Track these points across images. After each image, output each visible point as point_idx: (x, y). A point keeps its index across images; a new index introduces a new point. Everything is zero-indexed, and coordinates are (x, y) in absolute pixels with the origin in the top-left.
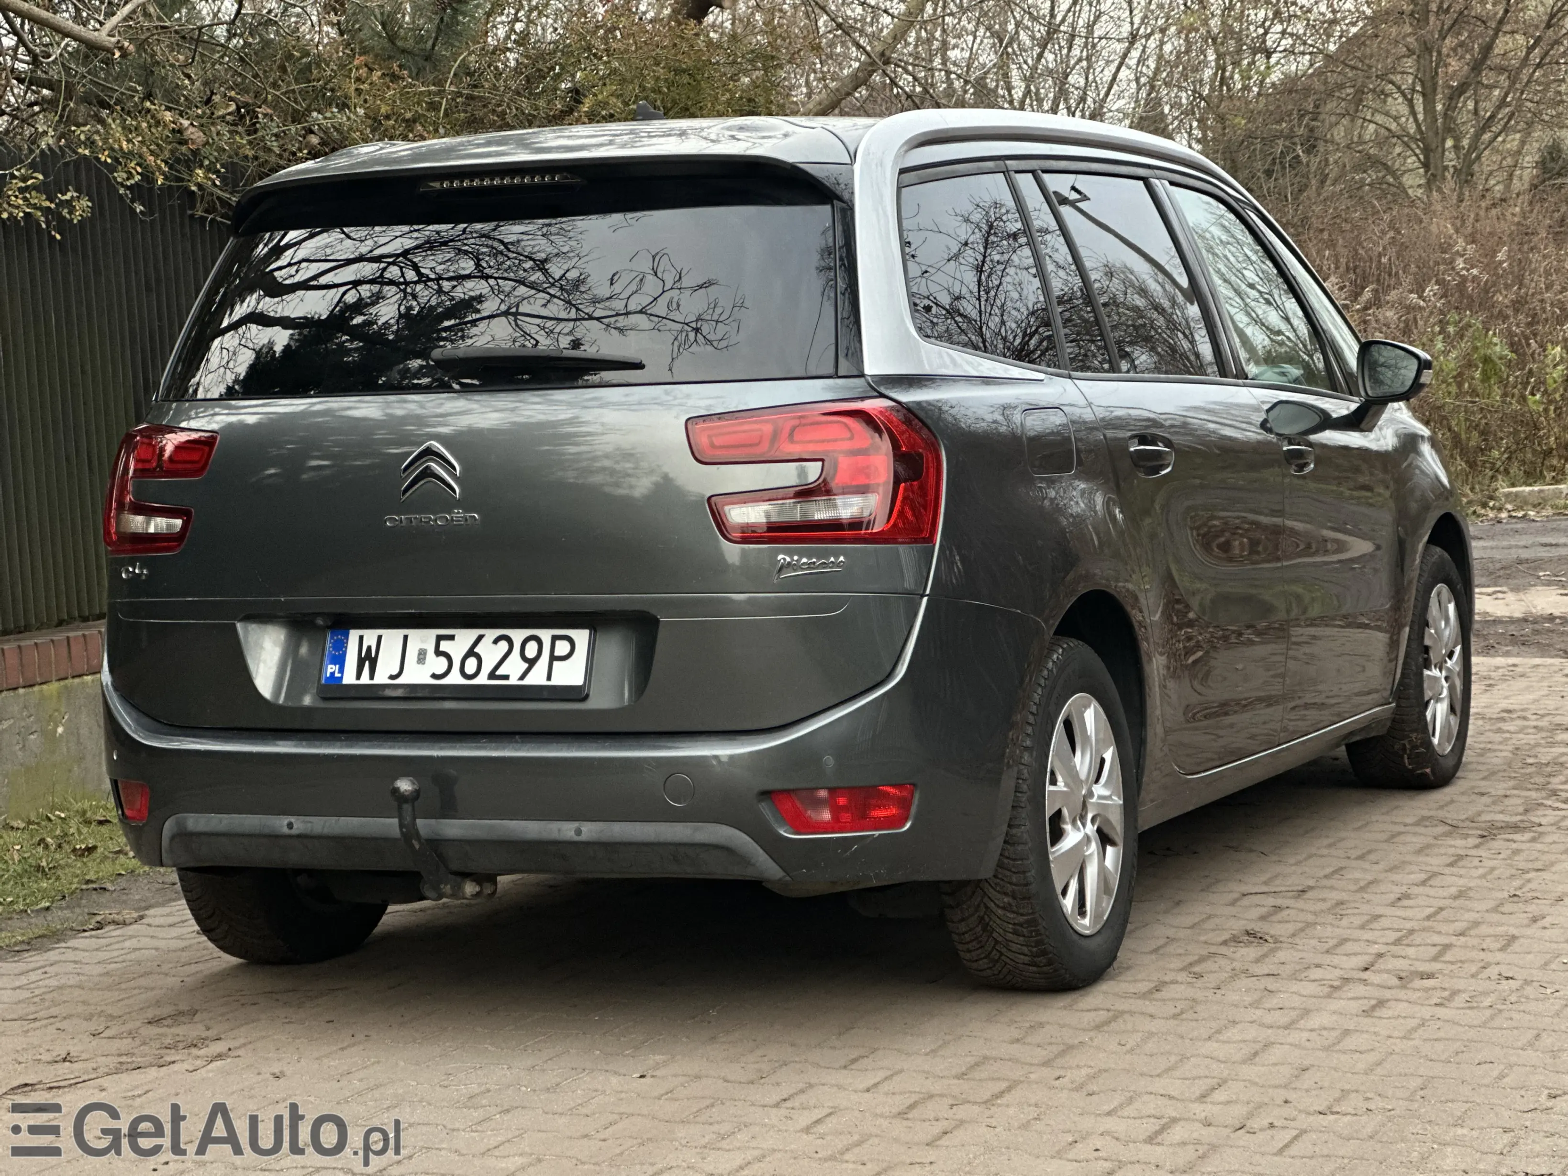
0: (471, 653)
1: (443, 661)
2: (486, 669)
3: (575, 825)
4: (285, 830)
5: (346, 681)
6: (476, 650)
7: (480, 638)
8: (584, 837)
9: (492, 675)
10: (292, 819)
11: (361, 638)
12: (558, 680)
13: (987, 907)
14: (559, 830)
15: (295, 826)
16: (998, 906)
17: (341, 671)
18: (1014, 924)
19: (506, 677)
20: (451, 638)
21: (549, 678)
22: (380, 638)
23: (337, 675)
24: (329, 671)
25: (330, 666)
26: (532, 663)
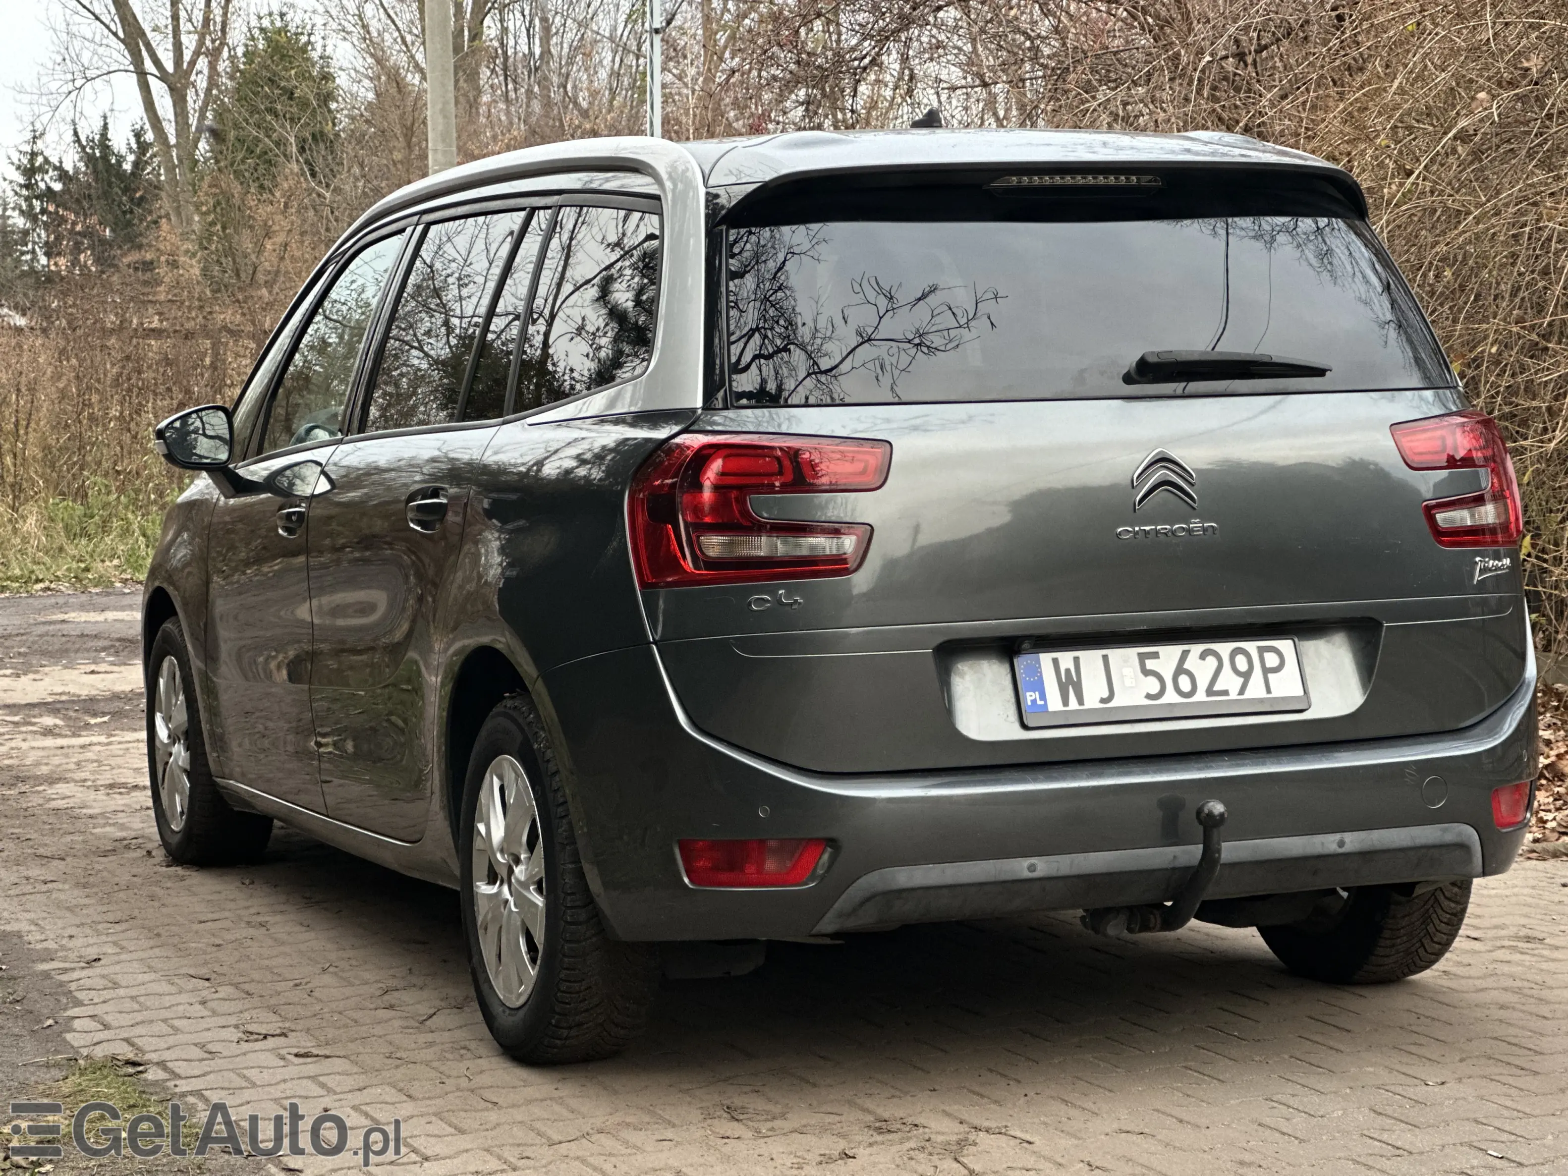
0: (1180, 670)
1: (1152, 680)
2: (1202, 685)
3: (1337, 837)
4: (1027, 874)
5: (1051, 708)
6: (1186, 666)
7: (1185, 654)
8: (1348, 848)
9: (1210, 692)
10: (1033, 860)
11: (1055, 662)
12: (1278, 692)
13: (1436, 900)
14: (1323, 844)
15: (1038, 868)
16: (1446, 898)
17: (1043, 697)
18: (1452, 914)
19: (1226, 693)
20: (1156, 655)
21: (1269, 691)
22: (1076, 660)
23: (1040, 702)
24: (1029, 699)
25: (1028, 694)
26: (1246, 676)
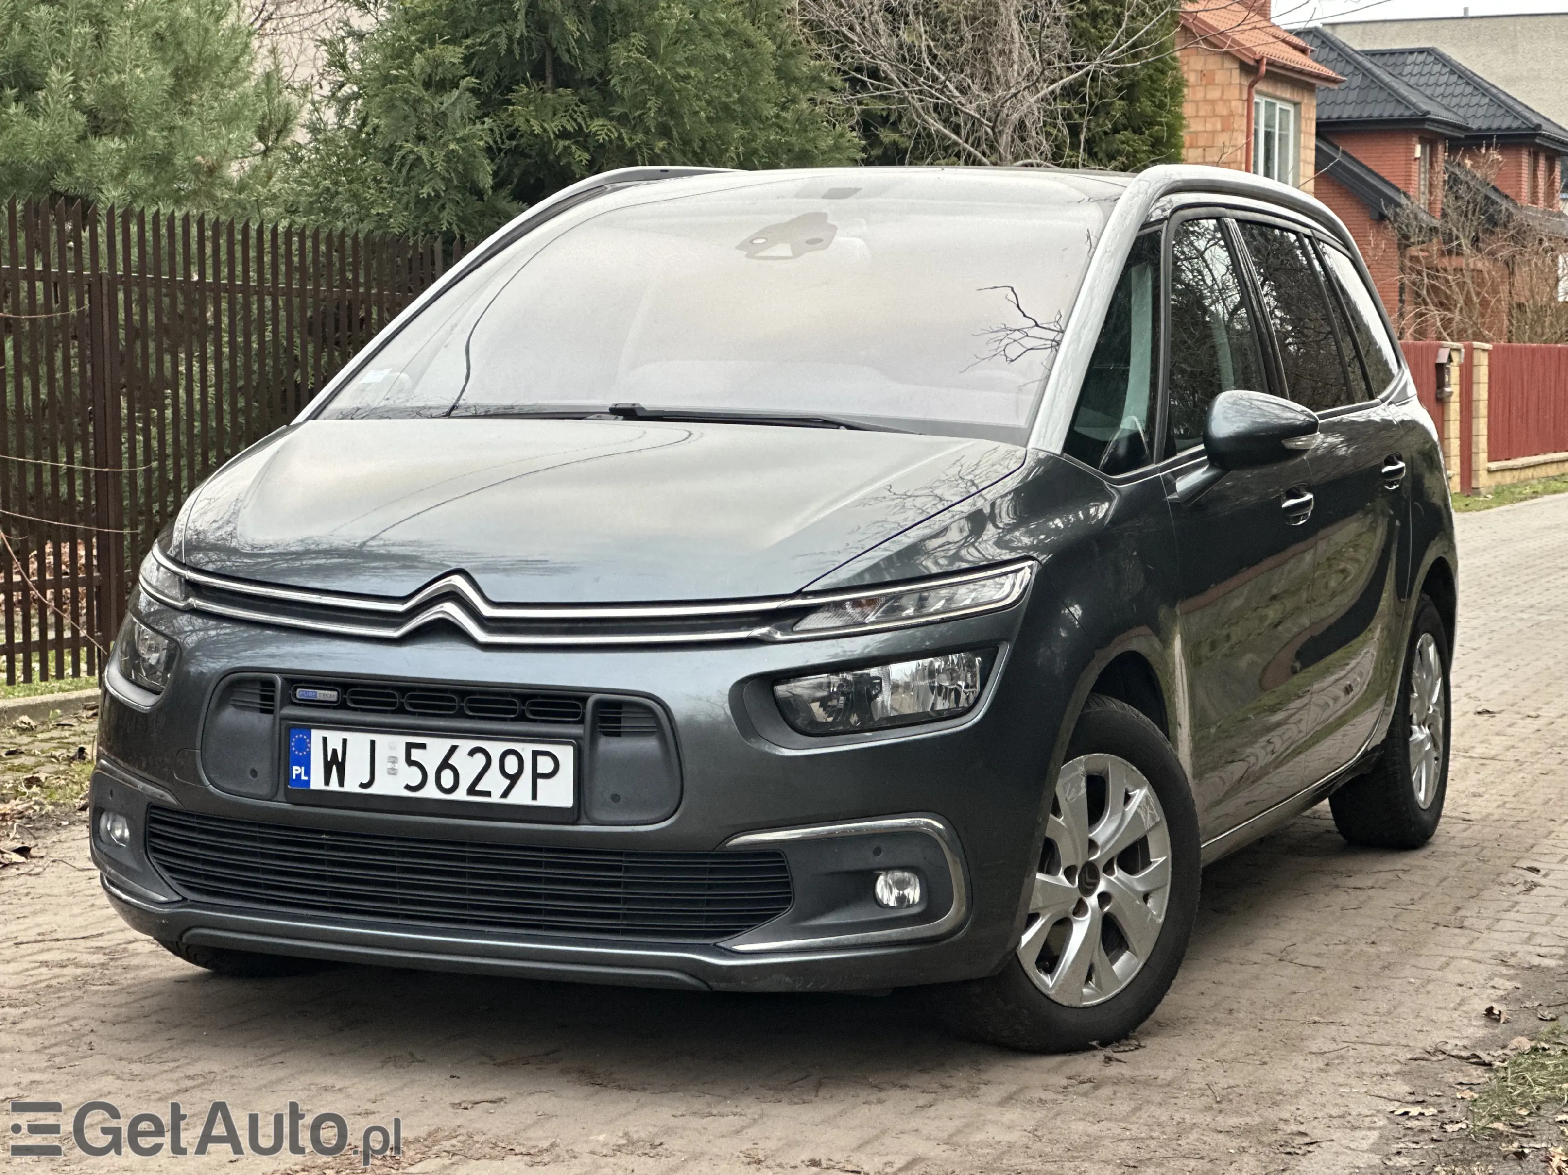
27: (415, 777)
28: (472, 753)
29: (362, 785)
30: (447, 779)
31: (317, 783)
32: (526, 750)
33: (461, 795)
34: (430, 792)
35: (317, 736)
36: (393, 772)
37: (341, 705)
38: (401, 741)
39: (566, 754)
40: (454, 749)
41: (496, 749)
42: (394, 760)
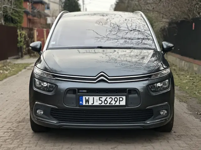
27: (101, 102)
28: (110, 98)
29: (92, 104)
30: (106, 102)
31: (84, 104)
32: (118, 97)
33: (108, 104)
34: (103, 104)
35: (84, 97)
36: (97, 102)
37: (87, 92)
38: (98, 97)
39: (124, 97)
40: (107, 98)
41: (113, 97)
42: (97, 100)
